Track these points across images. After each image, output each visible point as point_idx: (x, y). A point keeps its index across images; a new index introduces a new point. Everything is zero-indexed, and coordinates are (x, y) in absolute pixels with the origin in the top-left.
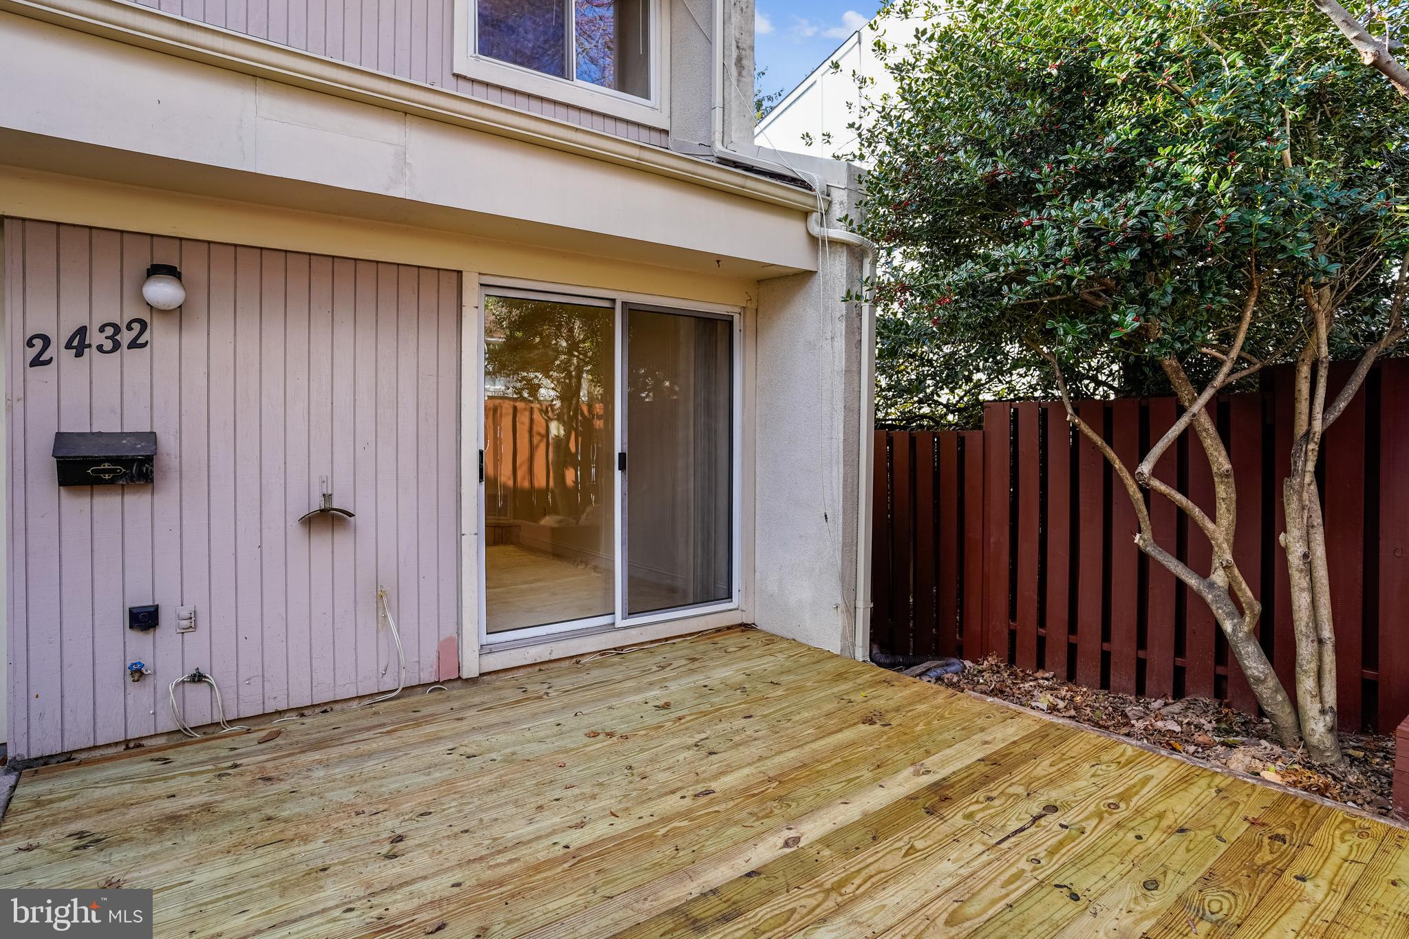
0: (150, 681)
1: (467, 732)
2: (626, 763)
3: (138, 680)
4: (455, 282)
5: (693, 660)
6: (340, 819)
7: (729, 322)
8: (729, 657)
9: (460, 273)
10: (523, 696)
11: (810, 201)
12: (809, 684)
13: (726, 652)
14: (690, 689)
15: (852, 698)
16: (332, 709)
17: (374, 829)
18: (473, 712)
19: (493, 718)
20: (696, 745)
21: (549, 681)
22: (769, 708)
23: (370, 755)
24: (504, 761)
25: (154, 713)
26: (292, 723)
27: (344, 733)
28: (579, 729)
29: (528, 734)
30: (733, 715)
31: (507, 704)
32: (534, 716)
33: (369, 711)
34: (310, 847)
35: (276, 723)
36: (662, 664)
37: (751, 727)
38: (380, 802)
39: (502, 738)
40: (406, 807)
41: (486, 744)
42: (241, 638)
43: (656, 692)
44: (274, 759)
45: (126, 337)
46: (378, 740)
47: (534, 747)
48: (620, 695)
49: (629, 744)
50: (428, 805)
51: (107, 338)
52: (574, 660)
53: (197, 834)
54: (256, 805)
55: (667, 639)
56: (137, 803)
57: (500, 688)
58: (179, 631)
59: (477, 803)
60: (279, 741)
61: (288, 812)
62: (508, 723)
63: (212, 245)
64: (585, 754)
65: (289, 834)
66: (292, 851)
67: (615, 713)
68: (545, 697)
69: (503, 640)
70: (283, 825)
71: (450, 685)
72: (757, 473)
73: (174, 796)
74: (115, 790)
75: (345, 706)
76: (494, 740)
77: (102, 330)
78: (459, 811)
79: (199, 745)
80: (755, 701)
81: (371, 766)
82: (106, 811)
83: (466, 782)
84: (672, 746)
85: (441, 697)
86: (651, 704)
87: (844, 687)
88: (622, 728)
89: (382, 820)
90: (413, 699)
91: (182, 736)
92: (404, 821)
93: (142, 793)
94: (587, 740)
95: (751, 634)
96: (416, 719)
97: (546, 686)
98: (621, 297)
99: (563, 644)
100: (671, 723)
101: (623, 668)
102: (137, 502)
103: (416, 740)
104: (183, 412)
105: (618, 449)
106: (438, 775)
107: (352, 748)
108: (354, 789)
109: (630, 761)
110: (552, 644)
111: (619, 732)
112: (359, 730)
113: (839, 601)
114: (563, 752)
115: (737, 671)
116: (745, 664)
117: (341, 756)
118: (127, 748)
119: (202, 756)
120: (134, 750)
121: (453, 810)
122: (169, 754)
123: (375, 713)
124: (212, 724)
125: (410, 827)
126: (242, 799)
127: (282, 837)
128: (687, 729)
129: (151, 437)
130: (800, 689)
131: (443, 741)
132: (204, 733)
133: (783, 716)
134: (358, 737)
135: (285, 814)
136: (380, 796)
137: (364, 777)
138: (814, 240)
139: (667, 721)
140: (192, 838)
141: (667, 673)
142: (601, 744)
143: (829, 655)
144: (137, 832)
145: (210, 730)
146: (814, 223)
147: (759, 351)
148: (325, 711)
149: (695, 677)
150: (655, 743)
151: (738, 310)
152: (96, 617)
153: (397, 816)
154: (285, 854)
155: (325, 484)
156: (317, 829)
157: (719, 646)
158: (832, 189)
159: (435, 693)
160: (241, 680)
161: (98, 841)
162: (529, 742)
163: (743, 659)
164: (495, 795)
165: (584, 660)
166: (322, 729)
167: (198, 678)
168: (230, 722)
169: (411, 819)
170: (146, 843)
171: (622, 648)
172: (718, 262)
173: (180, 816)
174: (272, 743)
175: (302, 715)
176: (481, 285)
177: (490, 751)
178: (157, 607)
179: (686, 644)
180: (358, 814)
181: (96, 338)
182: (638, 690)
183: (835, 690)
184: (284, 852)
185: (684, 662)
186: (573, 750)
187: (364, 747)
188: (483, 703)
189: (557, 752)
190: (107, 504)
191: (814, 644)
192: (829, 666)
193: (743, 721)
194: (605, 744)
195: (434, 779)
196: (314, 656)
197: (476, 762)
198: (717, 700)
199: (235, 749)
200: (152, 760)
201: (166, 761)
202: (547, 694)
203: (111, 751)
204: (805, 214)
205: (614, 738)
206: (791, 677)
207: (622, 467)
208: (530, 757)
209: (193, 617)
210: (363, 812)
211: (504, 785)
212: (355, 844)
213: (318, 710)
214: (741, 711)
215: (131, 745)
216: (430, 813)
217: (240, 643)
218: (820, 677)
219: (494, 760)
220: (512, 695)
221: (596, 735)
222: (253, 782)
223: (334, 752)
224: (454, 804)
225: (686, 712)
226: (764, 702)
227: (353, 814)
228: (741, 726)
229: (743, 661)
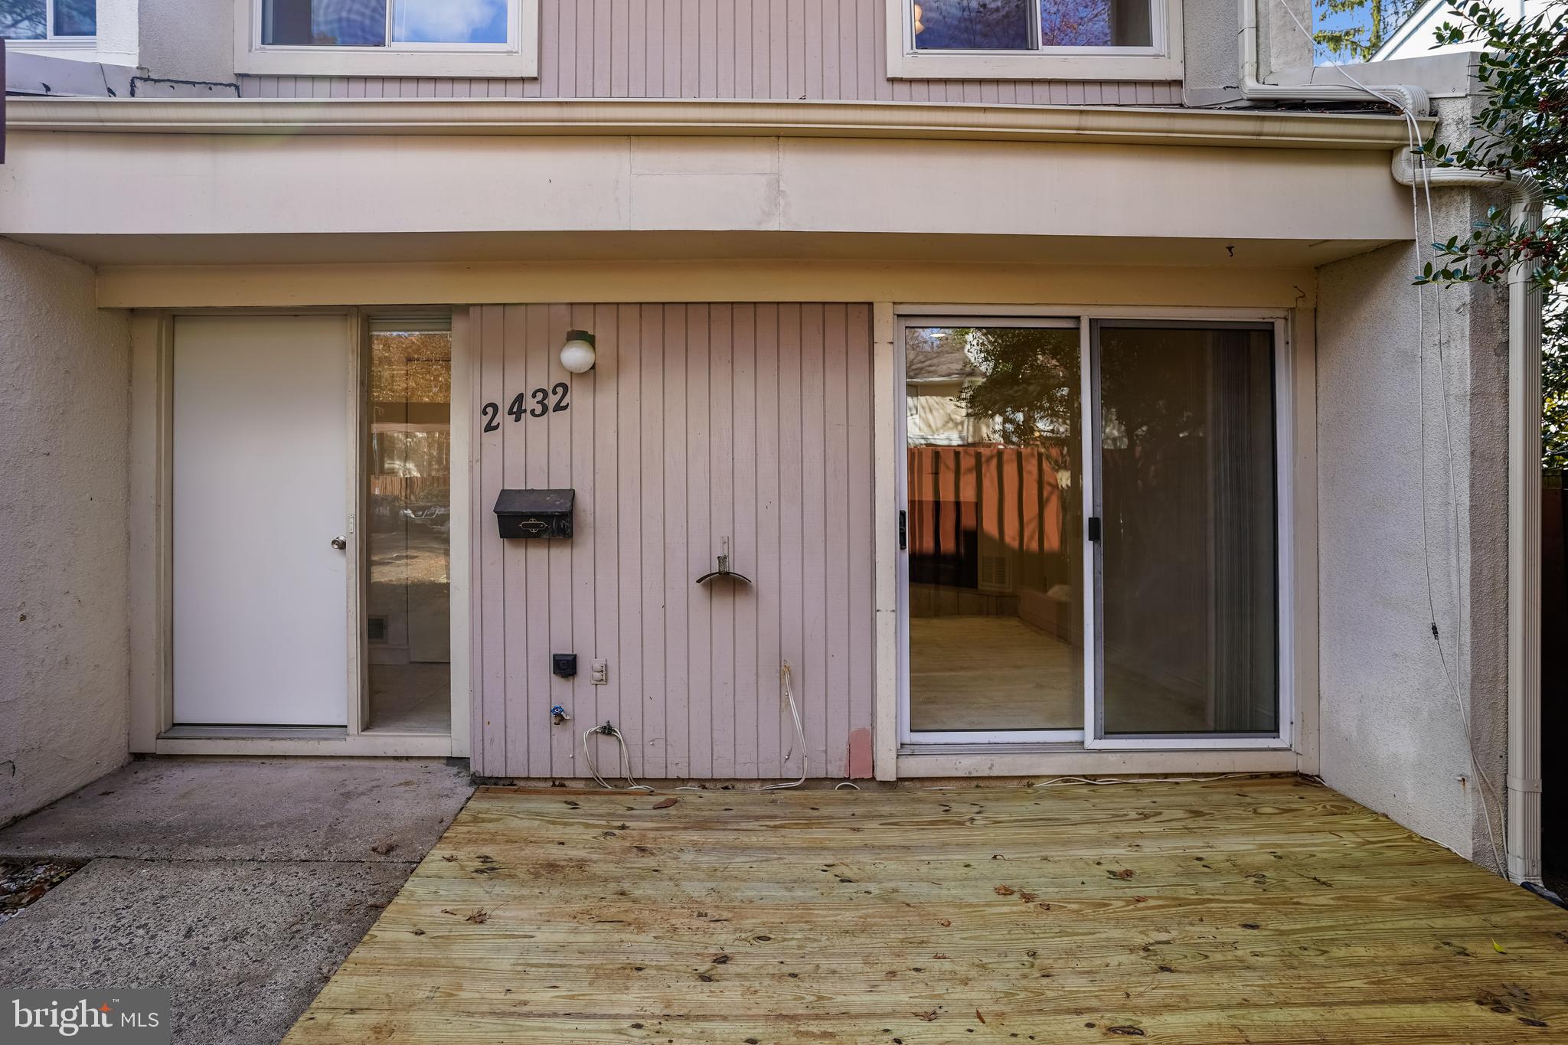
0: (570, 724)
1: (856, 848)
2: (1029, 945)
3: (558, 724)
4: (866, 314)
5: (1197, 814)
6: (681, 915)
7: (1267, 332)
8: (1258, 821)
9: (871, 304)
10: (941, 816)
11: (1395, 131)
12: (1387, 899)
13: (1255, 812)
14: (1171, 858)
15: (1471, 947)
16: (733, 787)
17: (706, 940)
18: (874, 824)
19: (894, 837)
20: (1146, 949)
21: (982, 804)
22: (1295, 921)
23: (745, 849)
24: (880, 897)
25: (573, 757)
26: (691, 795)
27: (732, 817)
28: (989, 879)
29: (924, 869)
30: (1226, 916)
31: (918, 823)
32: (944, 846)
33: (769, 797)
34: (641, 938)
35: (677, 792)
36: (1147, 811)
37: (1248, 943)
38: (726, 909)
39: (892, 866)
40: (748, 923)
41: (870, 868)
42: (646, 698)
43: (1120, 851)
44: (657, 829)
45: (552, 401)
46: (761, 834)
47: (924, 889)
48: (1067, 843)
49: (1048, 919)
50: (772, 927)
51: (538, 403)
52: (1025, 782)
53: (561, 888)
54: (619, 875)
55: (1166, 776)
56: (535, 842)
57: (920, 801)
58: (593, 682)
59: (824, 942)
60: (672, 811)
61: (641, 892)
62: (907, 848)
63: (620, 306)
64: (983, 917)
65: (631, 917)
66: (623, 936)
67: (1049, 868)
68: (968, 824)
69: (932, 741)
70: (630, 904)
71: (864, 785)
72: (1321, 551)
73: (563, 844)
74: (526, 823)
75: (747, 786)
76: (882, 867)
77: (534, 396)
78: (800, 947)
79: (606, 798)
80: (1272, 903)
81: (740, 862)
82: (512, 842)
83: (824, 912)
84: (1108, 939)
85: (849, 797)
86: (1105, 867)
87: (1459, 922)
88: (1048, 893)
89: (719, 931)
90: (818, 793)
91: (598, 785)
92: (739, 939)
93: (543, 833)
94: (993, 897)
95: (1310, 793)
96: (809, 818)
97: (976, 809)
98: (1086, 313)
99: (1008, 759)
100: (1120, 903)
101: (1088, 805)
102: (560, 555)
103: (799, 844)
104: (597, 471)
105: (1088, 512)
106: (800, 893)
107: (731, 837)
108: (710, 885)
109: (1038, 945)
110: (993, 757)
111: (1043, 897)
112: (748, 817)
113: (1468, 770)
114: (955, 906)
115: (1262, 846)
116: (1279, 839)
117: (717, 843)
118: (554, 785)
119: (603, 810)
120: (558, 789)
121: (794, 943)
122: (581, 800)
123: (774, 802)
124: (621, 779)
125: (741, 950)
126: (612, 865)
127: (623, 918)
128: (1142, 919)
129: (571, 494)
130: (1366, 904)
131: (825, 852)
132: (616, 786)
133: (1315, 942)
134: (744, 826)
135: (638, 893)
136: (731, 901)
137: (726, 873)
138: (1403, 191)
139: (1118, 899)
140: (555, 892)
141: (1149, 827)
142: (1013, 906)
143: (1449, 856)
144: (521, 872)
145: (619, 784)
146: (1404, 164)
147: (1320, 371)
148: (726, 788)
149: (1188, 842)
150: (1086, 926)
151: (1282, 313)
152: (529, 658)
153: (735, 930)
154: (617, 937)
155: (726, 546)
156: (656, 920)
157: (1248, 800)
158: (1441, 102)
159: (845, 791)
160: (645, 740)
161: (493, 869)
162: (921, 880)
163: (1279, 829)
164: (848, 939)
165: (1039, 784)
166: (715, 808)
167: (608, 730)
168: (638, 780)
169: (745, 940)
170: (523, 884)
171: (1095, 777)
172: (1230, 249)
173: (558, 866)
174: (664, 811)
175: (704, 787)
176: (899, 316)
177: (870, 880)
178: (575, 656)
179: (1194, 787)
180: (700, 915)
181: (530, 403)
182: (1097, 842)
183: (1439, 923)
184: (616, 935)
185: (1180, 814)
186: (970, 905)
187: (745, 839)
188: (891, 815)
189: (949, 904)
190: (537, 555)
191: (1421, 831)
192: (1441, 876)
193: (1240, 931)
194: (1015, 909)
195: (793, 898)
196: (715, 727)
197: (849, 888)
198: (1207, 884)
199: (632, 809)
200: (566, 802)
201: (575, 806)
202: (972, 820)
203: (541, 785)
204: (1387, 154)
205: (1031, 905)
206: (1357, 879)
207: (1094, 536)
208: (912, 901)
209: (605, 670)
210: (706, 915)
211: (865, 929)
212: (680, 949)
213: (719, 785)
214: (1243, 914)
215: (557, 783)
216: (769, 939)
217: (645, 703)
218: (1413, 892)
219: (868, 892)
220: (933, 812)
221: (1007, 892)
222: (629, 850)
223: (712, 837)
224: (798, 936)
225: (1153, 892)
226: (1289, 908)
227: (696, 914)
228: (1232, 939)
229: (1279, 832)
